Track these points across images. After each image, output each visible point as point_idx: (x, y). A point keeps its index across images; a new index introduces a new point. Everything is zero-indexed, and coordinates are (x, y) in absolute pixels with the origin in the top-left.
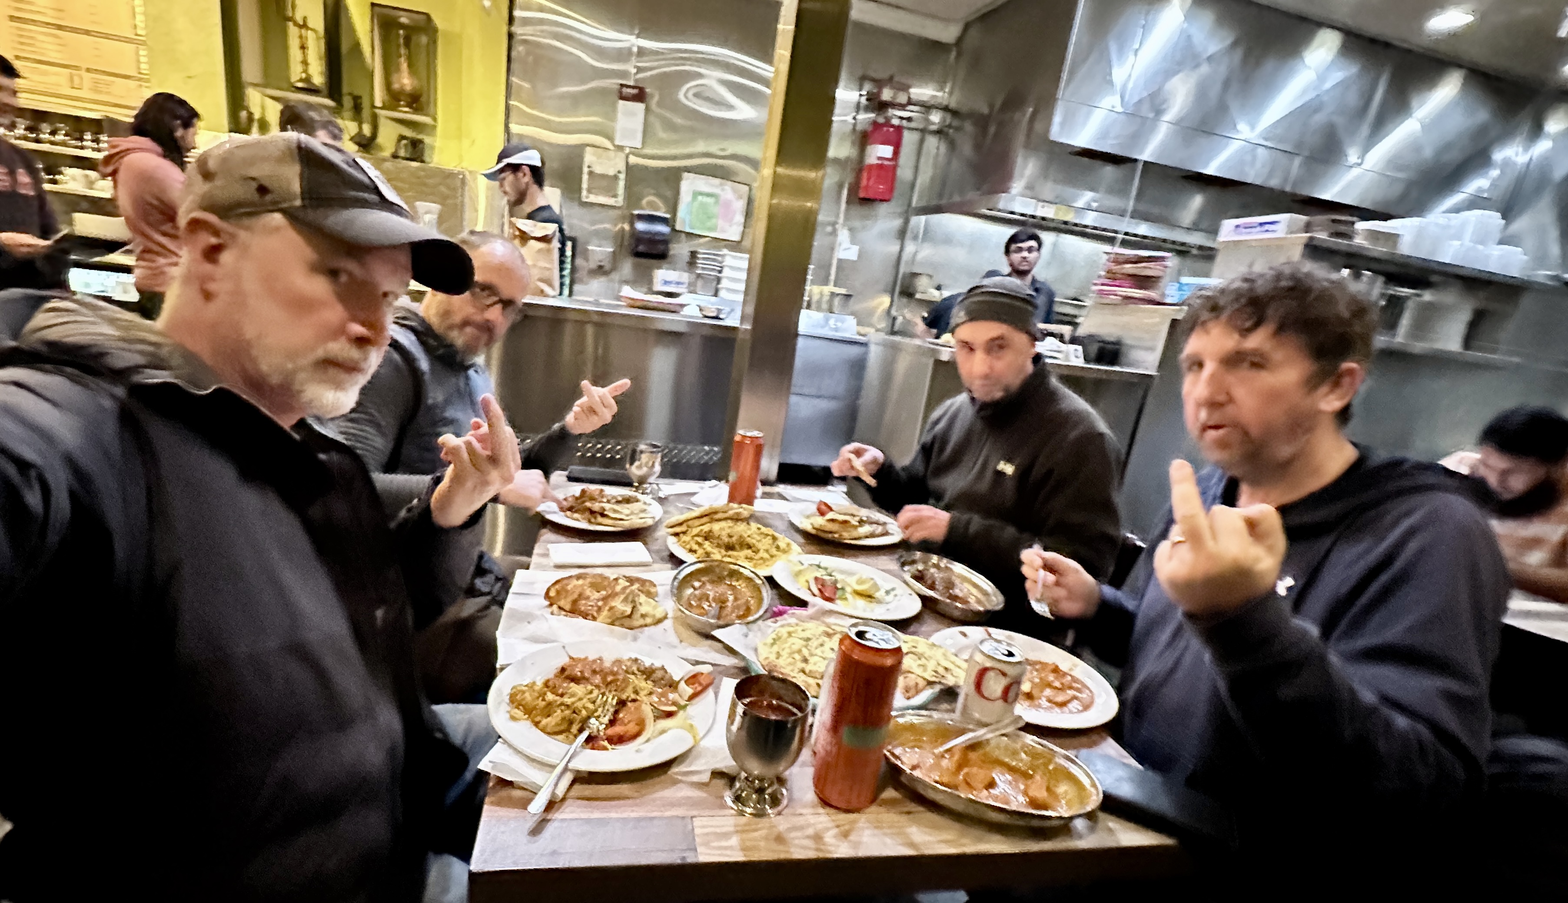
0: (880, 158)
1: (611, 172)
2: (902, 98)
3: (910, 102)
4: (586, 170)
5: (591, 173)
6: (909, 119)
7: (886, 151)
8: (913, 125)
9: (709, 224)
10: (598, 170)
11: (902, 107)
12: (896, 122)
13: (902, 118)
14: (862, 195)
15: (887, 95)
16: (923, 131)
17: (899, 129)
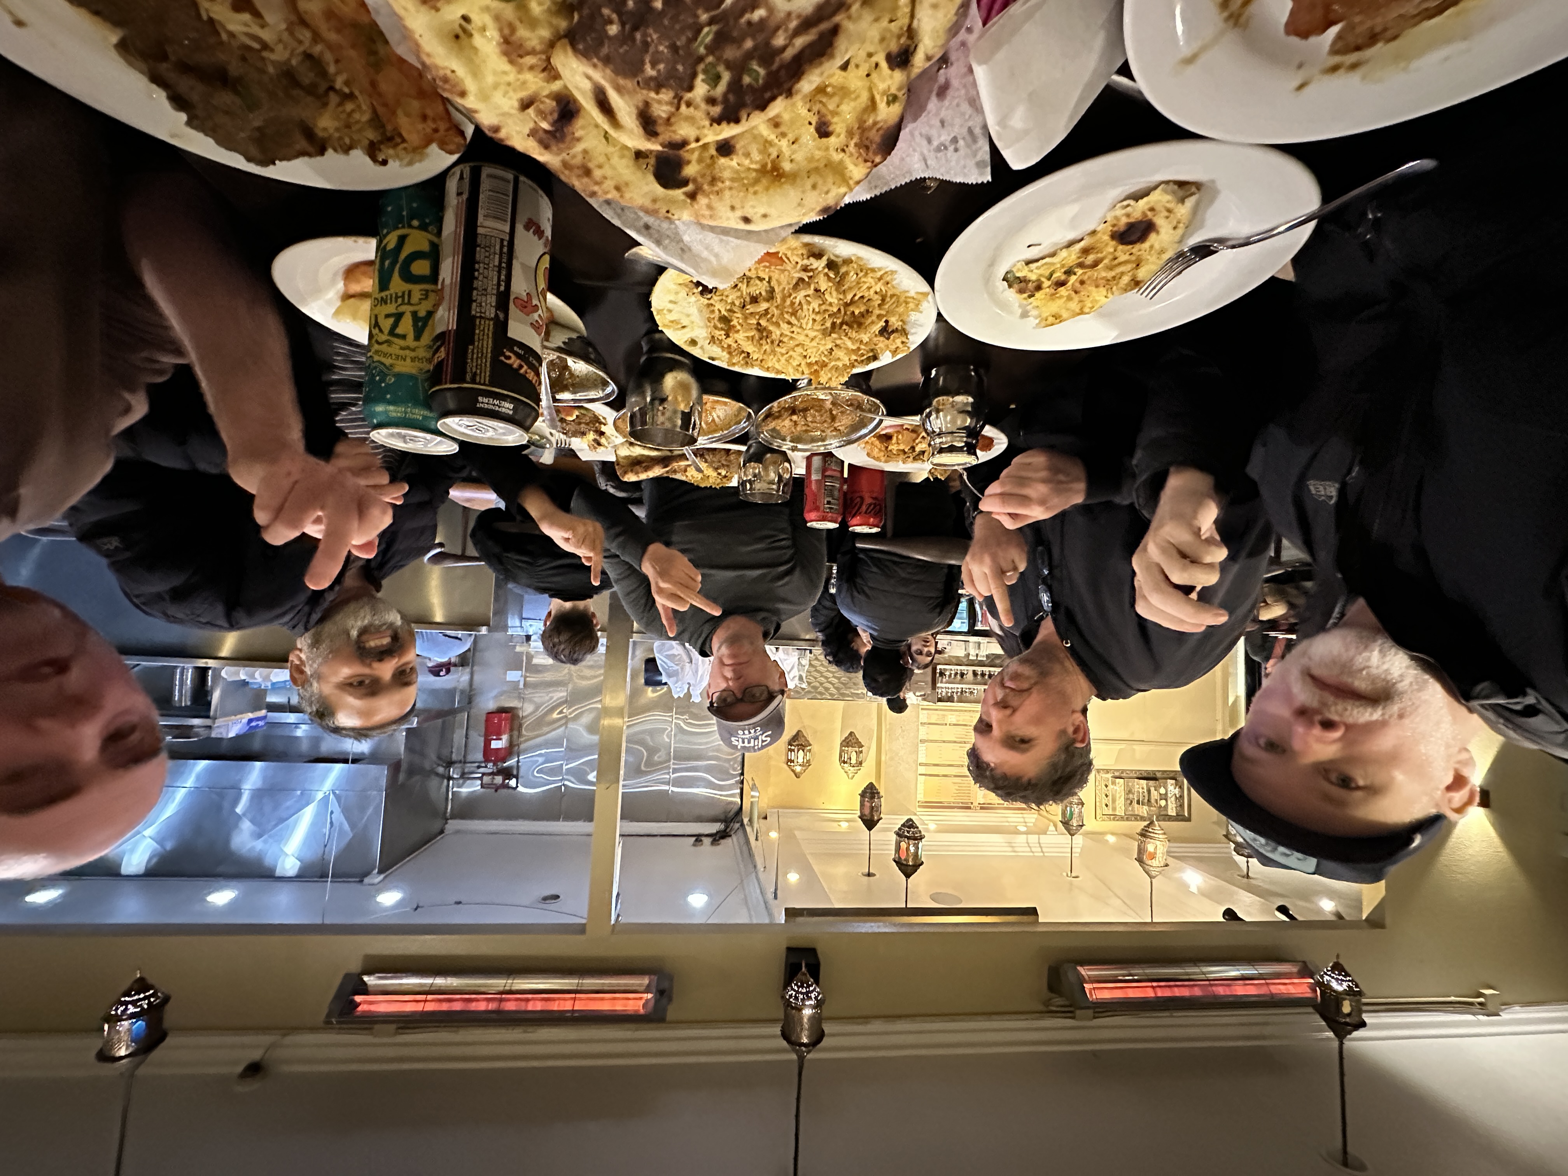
0: (500, 739)
2: (486, 779)
3: (481, 779)
6: (479, 767)
7: (495, 745)
8: (477, 764)
11: (483, 774)
12: (490, 765)
13: (486, 767)
14: (509, 715)
15: (499, 779)
16: (465, 762)
17: (487, 759)
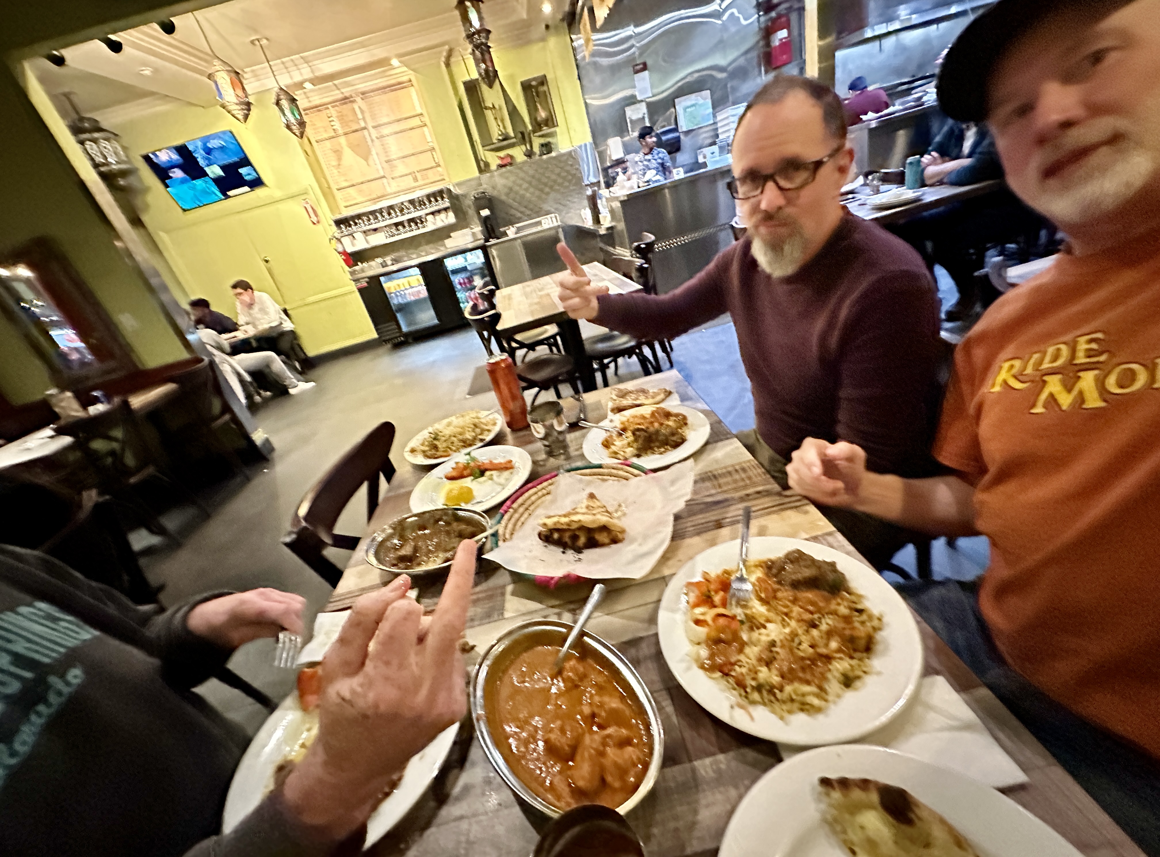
0: (781, 40)
1: (640, 116)
4: (628, 121)
5: (631, 121)
7: (784, 33)
9: (696, 122)
10: (634, 118)
12: (784, 12)
14: (772, 64)
17: (787, 16)
